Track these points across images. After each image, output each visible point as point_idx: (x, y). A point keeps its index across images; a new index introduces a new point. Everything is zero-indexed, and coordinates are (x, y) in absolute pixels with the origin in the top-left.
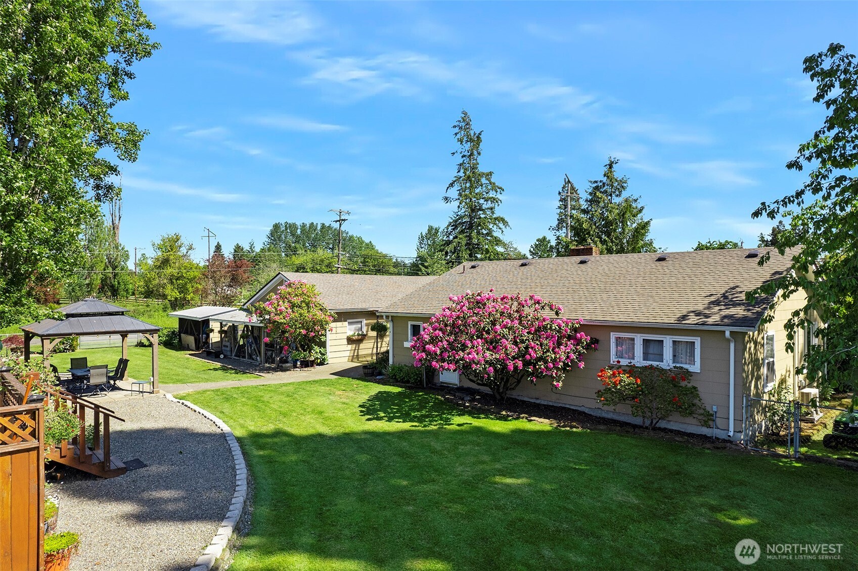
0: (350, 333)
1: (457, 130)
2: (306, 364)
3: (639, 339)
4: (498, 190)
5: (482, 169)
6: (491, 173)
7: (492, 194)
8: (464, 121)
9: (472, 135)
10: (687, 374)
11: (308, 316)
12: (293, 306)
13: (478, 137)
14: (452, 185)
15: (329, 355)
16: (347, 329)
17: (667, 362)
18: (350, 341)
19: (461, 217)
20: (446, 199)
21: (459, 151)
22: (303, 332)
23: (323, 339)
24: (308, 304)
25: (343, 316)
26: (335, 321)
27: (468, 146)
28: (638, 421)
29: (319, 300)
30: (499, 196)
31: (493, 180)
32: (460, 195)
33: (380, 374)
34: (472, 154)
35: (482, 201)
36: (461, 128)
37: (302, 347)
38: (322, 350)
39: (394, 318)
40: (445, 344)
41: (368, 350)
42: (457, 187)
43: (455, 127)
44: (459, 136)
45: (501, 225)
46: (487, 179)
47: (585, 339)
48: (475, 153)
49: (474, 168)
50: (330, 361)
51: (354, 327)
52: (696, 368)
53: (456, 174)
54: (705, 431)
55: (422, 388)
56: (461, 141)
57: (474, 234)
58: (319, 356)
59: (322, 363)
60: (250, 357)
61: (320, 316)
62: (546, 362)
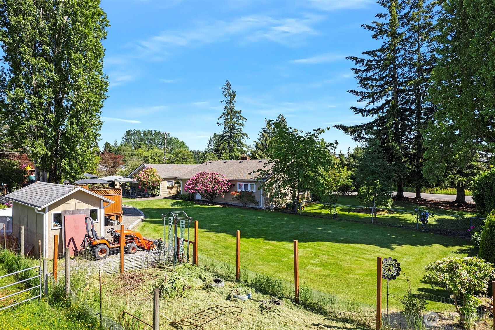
0: (168, 185)
1: (224, 90)
2: (153, 196)
3: (243, 184)
4: (244, 120)
5: (236, 109)
6: (241, 111)
7: (241, 122)
8: (227, 85)
9: (231, 92)
10: (252, 192)
11: (154, 179)
12: (149, 176)
13: (234, 94)
14: (221, 117)
15: (161, 193)
16: (167, 184)
17: (249, 190)
18: (168, 188)
19: (226, 133)
20: (218, 124)
21: (225, 100)
22: (152, 184)
23: (159, 187)
24: (154, 175)
25: (165, 179)
26: (163, 181)
27: (229, 98)
28: (242, 205)
29: (158, 174)
30: (244, 123)
31: (241, 115)
32: (225, 122)
33: (178, 197)
34: (231, 102)
35: (235, 125)
36: (226, 89)
37: (152, 190)
38: (158, 191)
39: (182, 180)
40: (193, 185)
41: (174, 191)
42: (223, 118)
43: (223, 88)
44: (224, 93)
45: (245, 137)
46: (238, 114)
47: (230, 184)
48: (233, 101)
49: (232, 108)
50: (161, 195)
51: (169, 183)
52: (254, 191)
53: (223, 112)
54: (256, 207)
55: (190, 200)
56: (225, 95)
57: (231, 142)
58: (157, 193)
59: (158, 196)
60: (132, 194)
61: (158, 179)
62: (219, 190)
